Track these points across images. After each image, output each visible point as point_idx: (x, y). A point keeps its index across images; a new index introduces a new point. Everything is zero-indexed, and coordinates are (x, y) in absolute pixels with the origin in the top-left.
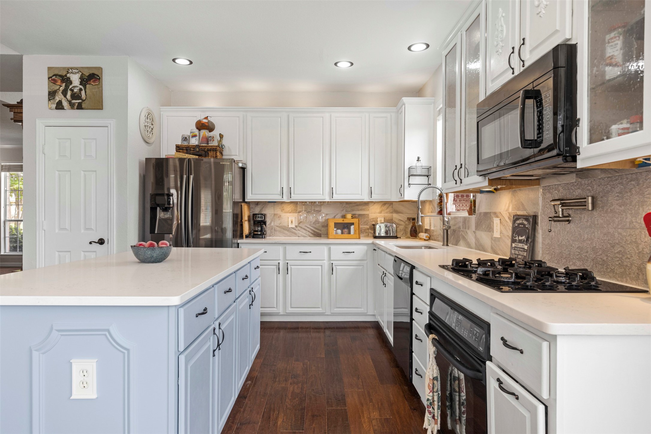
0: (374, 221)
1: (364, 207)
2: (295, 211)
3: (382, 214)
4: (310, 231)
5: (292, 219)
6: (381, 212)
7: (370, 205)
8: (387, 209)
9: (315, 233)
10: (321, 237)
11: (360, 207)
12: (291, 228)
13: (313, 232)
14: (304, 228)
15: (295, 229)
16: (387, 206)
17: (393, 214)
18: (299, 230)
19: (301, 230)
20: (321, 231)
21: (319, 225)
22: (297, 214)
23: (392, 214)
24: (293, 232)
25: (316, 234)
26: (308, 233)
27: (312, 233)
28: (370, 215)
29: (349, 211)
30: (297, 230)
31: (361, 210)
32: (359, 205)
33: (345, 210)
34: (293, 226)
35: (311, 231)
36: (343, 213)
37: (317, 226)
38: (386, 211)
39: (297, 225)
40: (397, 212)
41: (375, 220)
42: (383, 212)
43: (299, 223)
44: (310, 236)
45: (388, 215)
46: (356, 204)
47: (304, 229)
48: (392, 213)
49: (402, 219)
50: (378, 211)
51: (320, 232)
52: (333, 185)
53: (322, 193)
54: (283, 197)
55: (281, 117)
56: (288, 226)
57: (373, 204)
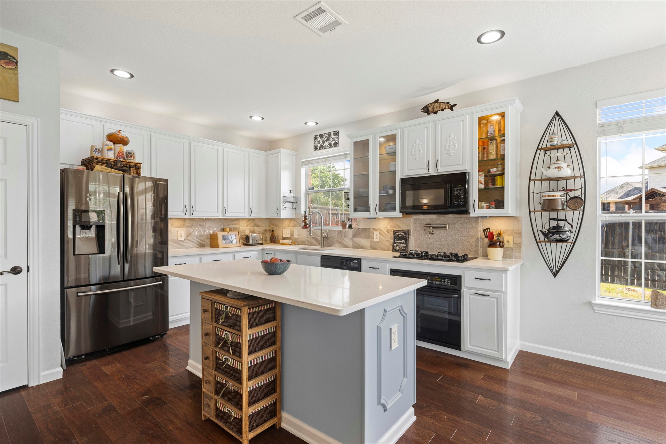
0: (243, 233)
1: (236, 222)
2: (183, 226)
3: (248, 227)
4: (196, 242)
5: (181, 233)
6: (247, 226)
7: (240, 220)
8: (251, 223)
9: (200, 244)
10: (205, 247)
11: (234, 222)
12: (180, 241)
13: (199, 244)
14: (192, 240)
15: (184, 242)
16: (251, 221)
17: (255, 227)
18: (187, 243)
19: (188, 242)
20: (205, 242)
21: (203, 237)
22: (185, 228)
23: (254, 227)
24: (182, 245)
25: (201, 245)
26: (195, 244)
27: (198, 245)
28: (240, 228)
29: (226, 226)
30: (185, 243)
31: (234, 224)
32: (233, 220)
33: (223, 225)
34: (182, 239)
35: (197, 243)
36: (222, 227)
37: (202, 238)
38: (250, 225)
39: (185, 238)
40: (257, 226)
41: (243, 232)
42: (248, 226)
43: (187, 236)
44: (196, 247)
45: (252, 228)
46: (231, 220)
47: (191, 241)
48: (254, 226)
49: (260, 231)
50: (245, 225)
51: (205, 243)
52: (225, 206)
53: (217, 212)
54: (185, 214)
55: (183, 143)
56: (178, 239)
57: (242, 220)
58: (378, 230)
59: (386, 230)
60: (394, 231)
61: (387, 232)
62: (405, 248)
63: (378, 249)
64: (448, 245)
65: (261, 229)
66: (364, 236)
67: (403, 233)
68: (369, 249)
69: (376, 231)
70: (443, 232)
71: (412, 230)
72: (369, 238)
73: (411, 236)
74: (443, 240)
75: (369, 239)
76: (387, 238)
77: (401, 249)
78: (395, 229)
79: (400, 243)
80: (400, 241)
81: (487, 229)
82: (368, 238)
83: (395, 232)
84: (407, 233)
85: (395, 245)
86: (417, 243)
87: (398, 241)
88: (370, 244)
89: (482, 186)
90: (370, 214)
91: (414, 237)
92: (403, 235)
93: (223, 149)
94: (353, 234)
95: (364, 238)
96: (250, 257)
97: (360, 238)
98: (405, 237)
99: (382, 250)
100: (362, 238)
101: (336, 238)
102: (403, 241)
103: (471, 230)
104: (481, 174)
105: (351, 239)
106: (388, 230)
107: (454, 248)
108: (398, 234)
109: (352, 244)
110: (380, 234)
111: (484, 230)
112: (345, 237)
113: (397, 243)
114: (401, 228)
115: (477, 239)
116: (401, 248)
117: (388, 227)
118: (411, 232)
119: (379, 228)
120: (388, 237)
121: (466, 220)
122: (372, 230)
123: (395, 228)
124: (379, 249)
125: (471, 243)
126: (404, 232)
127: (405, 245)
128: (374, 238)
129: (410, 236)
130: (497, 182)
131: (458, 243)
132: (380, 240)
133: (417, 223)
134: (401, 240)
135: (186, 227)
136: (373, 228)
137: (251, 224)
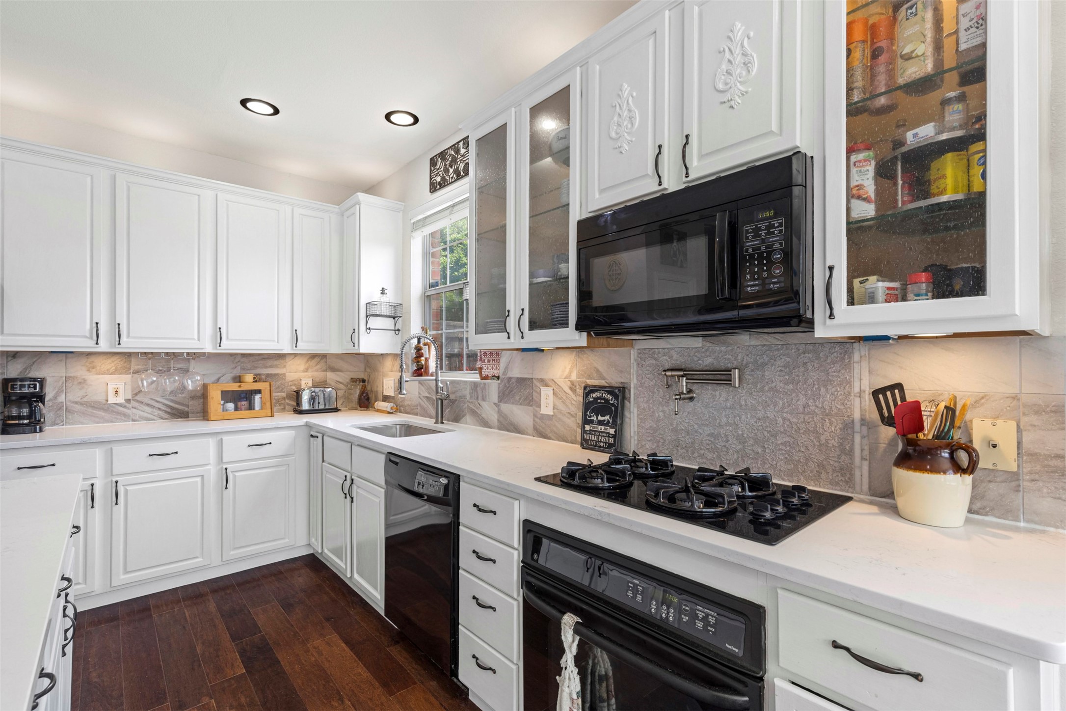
0: (295, 385)
1: (276, 362)
2: (126, 370)
3: (309, 374)
4: (161, 408)
5: (116, 387)
6: (306, 370)
7: (288, 359)
8: (316, 365)
9: (174, 412)
10: (188, 417)
11: (270, 362)
12: (114, 405)
13: (169, 410)
14: (149, 402)
15: (125, 407)
16: (316, 360)
17: (328, 373)
18: (135, 408)
19: (139, 408)
20: (188, 406)
21: (183, 395)
22: (130, 376)
23: (325, 373)
24: (118, 413)
25: (176, 413)
26: (157, 412)
27: (166, 412)
28: (287, 375)
29: (248, 370)
30: (128, 408)
31: (271, 367)
32: (268, 358)
33: (239, 367)
34: (121, 400)
35: (163, 409)
36: (237, 372)
37: (179, 397)
38: (315, 368)
39: (130, 397)
40: (333, 369)
41: (296, 383)
42: (310, 370)
43: (136, 394)
44: (162, 418)
45: (319, 375)
46: (262, 357)
47: (148, 405)
48: (325, 371)
49: (341, 380)
50: (302, 367)
51: (186, 409)
52: (222, 323)
53: (196, 337)
54: (97, 343)
55: (92, 176)
56: (107, 401)
57: (293, 357)
58: (550, 383)
59: (569, 383)
60: (585, 388)
61: (571, 388)
62: (611, 441)
63: (550, 435)
64: (741, 440)
65: (343, 377)
66: (520, 399)
67: (610, 393)
68: (530, 435)
69: (547, 385)
70: (724, 395)
71: (632, 386)
72: (531, 406)
73: (630, 402)
74: (724, 420)
75: (531, 408)
76: (570, 406)
77: (601, 442)
78: (590, 382)
79: (600, 423)
80: (600, 418)
81: (892, 388)
82: (529, 405)
83: (589, 390)
84: (620, 393)
85: (587, 428)
86: (647, 425)
87: (594, 418)
88: (534, 421)
89: (866, 210)
90: (509, 338)
91: (638, 407)
92: (607, 401)
93: (217, 195)
94: (499, 393)
95: (521, 404)
96: (270, 443)
97: (513, 403)
98: (613, 405)
99: (559, 440)
100: (517, 404)
101: (468, 401)
102: (607, 418)
103: (823, 390)
104: (860, 161)
105: (495, 404)
106: (572, 383)
107: (760, 450)
108: (594, 395)
109: (496, 417)
110: (555, 394)
111: (875, 393)
112: (483, 400)
113: (592, 422)
114: (604, 379)
115: (848, 426)
116: (603, 439)
117: (574, 377)
118: (630, 391)
119: (551, 377)
120: (572, 403)
121: (804, 353)
122: (538, 384)
123: (590, 377)
124: (553, 437)
125: (823, 438)
126: (610, 390)
127: (612, 431)
128: (539, 406)
129: (626, 402)
130: (941, 181)
131: (775, 436)
132: (555, 411)
133: (648, 362)
134: (602, 416)
135: (133, 373)
136: (539, 377)
137: (318, 367)
